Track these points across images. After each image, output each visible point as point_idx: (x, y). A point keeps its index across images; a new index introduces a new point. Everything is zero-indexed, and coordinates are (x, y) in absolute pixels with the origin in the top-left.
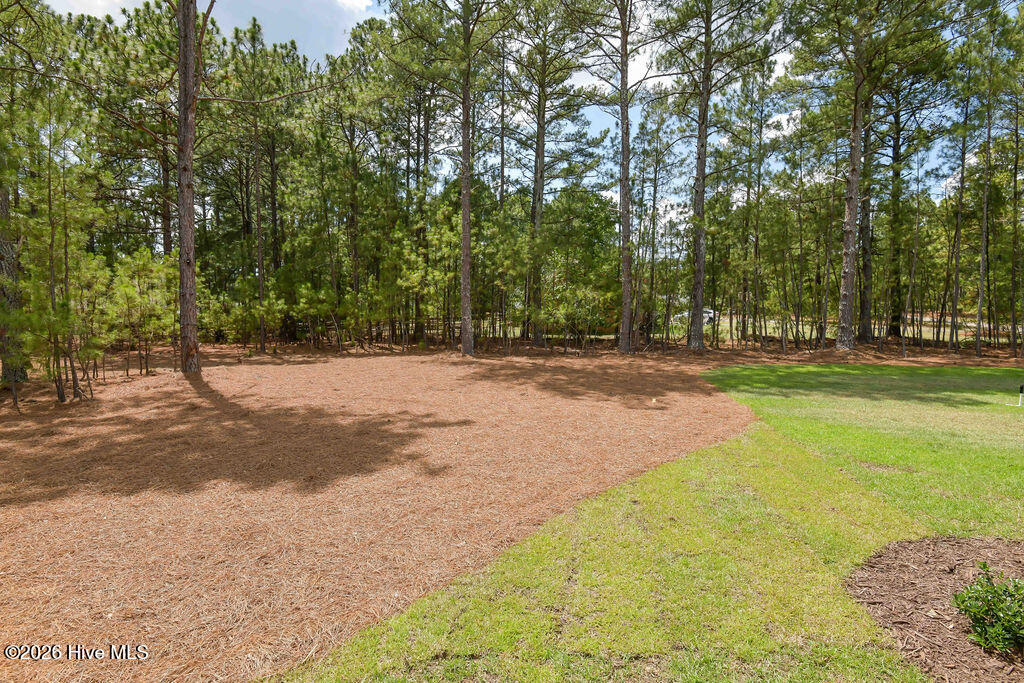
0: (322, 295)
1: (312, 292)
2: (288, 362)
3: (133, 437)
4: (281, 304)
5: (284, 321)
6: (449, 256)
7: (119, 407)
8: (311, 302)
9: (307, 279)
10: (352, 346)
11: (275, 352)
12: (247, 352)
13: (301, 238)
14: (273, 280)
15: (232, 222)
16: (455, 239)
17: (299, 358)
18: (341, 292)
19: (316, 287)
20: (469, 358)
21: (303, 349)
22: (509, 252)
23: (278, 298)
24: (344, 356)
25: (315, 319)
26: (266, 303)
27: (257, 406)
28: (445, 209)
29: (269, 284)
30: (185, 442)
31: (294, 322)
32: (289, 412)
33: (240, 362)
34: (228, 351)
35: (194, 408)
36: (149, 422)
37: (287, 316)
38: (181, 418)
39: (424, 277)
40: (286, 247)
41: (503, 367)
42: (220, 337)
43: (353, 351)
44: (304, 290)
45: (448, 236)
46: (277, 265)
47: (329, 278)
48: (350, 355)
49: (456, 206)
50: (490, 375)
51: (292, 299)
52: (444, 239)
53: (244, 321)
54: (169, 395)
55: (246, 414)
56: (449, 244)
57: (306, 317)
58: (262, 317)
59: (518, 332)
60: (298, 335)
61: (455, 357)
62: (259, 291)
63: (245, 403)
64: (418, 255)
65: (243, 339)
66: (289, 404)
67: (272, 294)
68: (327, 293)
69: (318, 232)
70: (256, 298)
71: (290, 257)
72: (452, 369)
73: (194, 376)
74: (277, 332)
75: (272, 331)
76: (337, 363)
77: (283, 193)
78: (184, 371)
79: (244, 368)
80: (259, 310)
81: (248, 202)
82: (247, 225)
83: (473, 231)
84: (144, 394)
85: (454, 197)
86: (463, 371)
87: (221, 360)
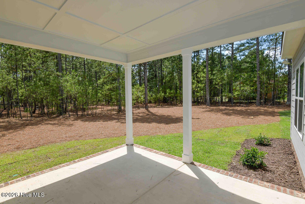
0: (172, 92)
1: (170, 91)
2: (164, 107)
3: (140, 118)
4: (163, 94)
5: (164, 98)
6: (203, 80)
7: (137, 114)
8: (169, 94)
9: (169, 88)
10: (179, 104)
11: (162, 105)
12: (156, 105)
13: (167, 78)
14: (161, 88)
15: (152, 74)
16: (204, 75)
17: (167, 106)
18: (176, 91)
19: (171, 90)
20: (208, 107)
21: (168, 105)
22: (220, 78)
23: (162, 93)
24: (177, 106)
25: (170, 97)
26: (160, 94)
27: (159, 115)
28: (202, 67)
29: (160, 89)
30: (148, 118)
31: (166, 98)
32: (164, 116)
33: (155, 107)
34: (152, 105)
35: (148, 114)
36: (142, 116)
37: (164, 97)
38: (146, 116)
39: (196, 86)
40: (164, 81)
41: (216, 109)
42: (150, 102)
43: (179, 105)
44: (168, 91)
45: (203, 75)
46: (162, 85)
47: (174, 87)
48: (178, 106)
49: (205, 66)
50: (211, 111)
51: (165, 93)
52: (202, 76)
53: (155, 98)
54: (144, 112)
55: (157, 115)
56: (203, 77)
57: (168, 97)
58: (159, 97)
59: (227, 100)
60: (167, 101)
61: (204, 106)
62: (158, 91)
63: (156, 114)
64: (195, 81)
65: (155, 103)
66: (164, 114)
67: (161, 92)
68: (173, 91)
69: (171, 76)
70: (158, 93)
71: (165, 83)
72: (202, 109)
73: (147, 110)
74: (162, 101)
75: (161, 101)
76: (175, 108)
77: (163, 68)
78: (146, 108)
79: (155, 108)
80: (158, 96)
81: (156, 70)
82: (156, 76)
83: (209, 73)
84: (140, 112)
85: (205, 64)
86: (204, 110)
87: (151, 107)
